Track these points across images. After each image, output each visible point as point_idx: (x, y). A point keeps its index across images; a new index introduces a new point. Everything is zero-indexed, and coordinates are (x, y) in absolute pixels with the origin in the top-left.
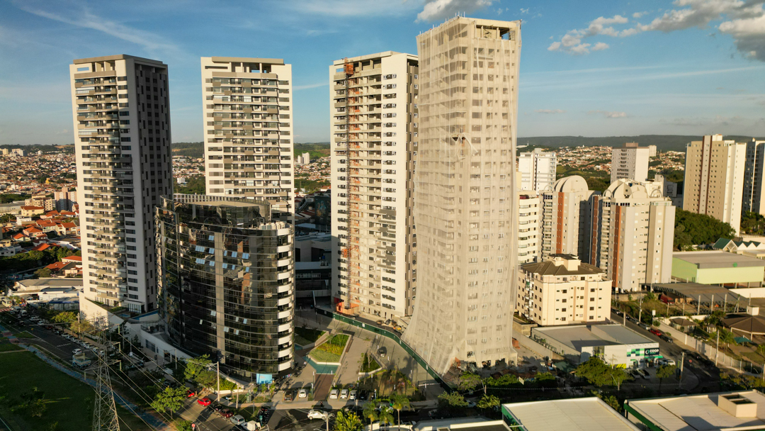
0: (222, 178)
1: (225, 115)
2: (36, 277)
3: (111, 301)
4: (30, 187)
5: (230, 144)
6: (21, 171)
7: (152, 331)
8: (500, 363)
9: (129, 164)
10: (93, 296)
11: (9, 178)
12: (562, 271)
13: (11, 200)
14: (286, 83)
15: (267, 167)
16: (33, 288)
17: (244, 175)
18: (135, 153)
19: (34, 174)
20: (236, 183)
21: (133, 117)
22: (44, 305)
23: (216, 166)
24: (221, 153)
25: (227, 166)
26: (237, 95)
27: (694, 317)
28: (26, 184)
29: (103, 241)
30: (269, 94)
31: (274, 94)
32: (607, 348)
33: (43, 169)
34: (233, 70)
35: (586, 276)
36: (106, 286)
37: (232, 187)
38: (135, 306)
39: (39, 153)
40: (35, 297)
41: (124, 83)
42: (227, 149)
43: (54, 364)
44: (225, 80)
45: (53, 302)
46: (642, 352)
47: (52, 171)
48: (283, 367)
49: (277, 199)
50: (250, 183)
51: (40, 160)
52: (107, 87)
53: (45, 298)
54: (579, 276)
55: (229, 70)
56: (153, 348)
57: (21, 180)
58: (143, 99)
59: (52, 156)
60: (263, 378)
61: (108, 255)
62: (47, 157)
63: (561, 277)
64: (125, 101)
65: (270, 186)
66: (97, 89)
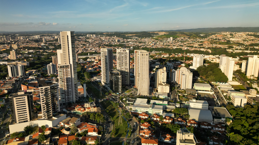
0: (119, 66)
1: (119, 58)
2: (96, 76)
3: (105, 82)
4: (97, 49)
5: (120, 62)
6: (95, 43)
7: (108, 87)
8: (146, 96)
9: (107, 64)
10: (103, 81)
11: (92, 46)
12: (162, 85)
13: (93, 54)
14: (128, 53)
15: (125, 65)
16: (96, 78)
17: (122, 66)
18: (108, 62)
19: (98, 44)
20: (121, 67)
21: (108, 57)
22: (97, 81)
23: (118, 64)
24: (119, 63)
25: (120, 65)
26: (121, 55)
27: (185, 94)
28: (96, 48)
29: (104, 74)
30: (125, 55)
31: (126, 55)
32: (160, 96)
33: (100, 42)
34: (121, 51)
35: (166, 86)
36: (104, 80)
37: (120, 68)
38: (108, 83)
39: (99, 36)
40: (96, 80)
41: (107, 53)
42: (119, 62)
43: (98, 89)
44: (119, 53)
45: (98, 81)
46: (165, 97)
47: (102, 43)
48: (120, 92)
49: (126, 70)
50: (122, 67)
51: (99, 39)
52: (105, 53)
53: (98, 80)
54: (165, 86)
55: (120, 51)
56: (108, 89)
57: (95, 47)
58: (109, 55)
59: (102, 37)
60: (118, 93)
61: (105, 75)
62: (101, 38)
63: (162, 86)
64: (107, 55)
65: (125, 68)
66: (104, 53)
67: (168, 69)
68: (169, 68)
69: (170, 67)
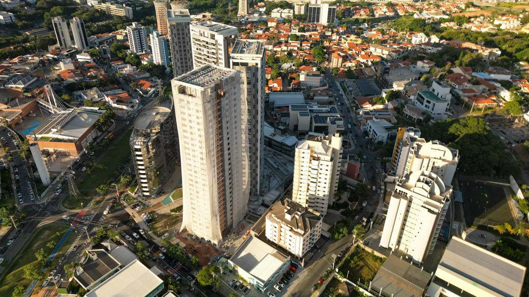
14: (221, 46)
26: (202, 49)
31: (215, 51)
48: (145, 194)
55: (199, 34)
67: (426, 106)
68: (431, 105)
69: (432, 102)
